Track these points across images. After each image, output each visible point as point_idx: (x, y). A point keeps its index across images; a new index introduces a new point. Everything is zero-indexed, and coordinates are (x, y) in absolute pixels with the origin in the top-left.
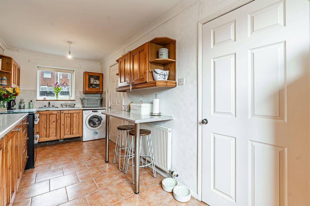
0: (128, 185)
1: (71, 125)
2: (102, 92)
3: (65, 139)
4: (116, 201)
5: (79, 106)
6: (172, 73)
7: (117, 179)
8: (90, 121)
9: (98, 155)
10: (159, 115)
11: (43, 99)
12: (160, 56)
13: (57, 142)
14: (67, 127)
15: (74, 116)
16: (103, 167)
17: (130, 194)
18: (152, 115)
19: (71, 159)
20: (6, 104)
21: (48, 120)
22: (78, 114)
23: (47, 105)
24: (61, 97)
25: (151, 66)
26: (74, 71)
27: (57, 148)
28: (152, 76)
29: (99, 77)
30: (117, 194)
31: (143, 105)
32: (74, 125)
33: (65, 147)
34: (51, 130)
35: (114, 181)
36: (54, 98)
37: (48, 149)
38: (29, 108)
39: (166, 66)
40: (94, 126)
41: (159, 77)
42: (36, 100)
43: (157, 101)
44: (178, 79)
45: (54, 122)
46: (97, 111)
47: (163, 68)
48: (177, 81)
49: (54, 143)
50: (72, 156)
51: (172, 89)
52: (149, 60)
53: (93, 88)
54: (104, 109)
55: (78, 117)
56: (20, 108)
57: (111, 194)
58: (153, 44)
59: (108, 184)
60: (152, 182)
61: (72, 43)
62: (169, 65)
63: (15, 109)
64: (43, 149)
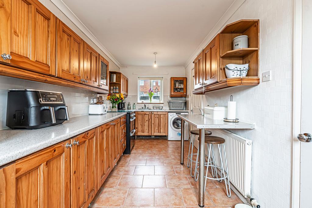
0: (195, 193)
1: (159, 125)
2: (186, 95)
3: (156, 136)
4: (177, 205)
5: (166, 108)
6: (253, 66)
7: (186, 183)
8: (175, 123)
9: (176, 155)
10: (236, 121)
11: (141, 102)
12: (234, 47)
13: (150, 137)
14: (156, 126)
15: (161, 117)
16: (177, 168)
17: (193, 204)
18: (226, 121)
19: (154, 154)
20: (117, 106)
21: (143, 119)
22: (164, 116)
23: (144, 108)
24: (153, 101)
25: (223, 61)
26: (163, 77)
27: (148, 142)
28: (224, 74)
29: (183, 81)
30: (180, 198)
31: (216, 108)
32: (162, 125)
33: (153, 143)
34: (145, 127)
35: (182, 184)
36: (148, 101)
37: (143, 142)
38: (133, 109)
39: (246, 58)
40: (178, 128)
41: (233, 73)
42: (138, 103)
43: (232, 104)
44: (262, 73)
45: (147, 120)
46: (180, 114)
47: (241, 61)
48: (260, 76)
49: (148, 138)
50: (156, 151)
51: (254, 88)
52: (220, 55)
53: (178, 91)
54: (187, 112)
55: (164, 118)
56: (128, 109)
57: (176, 196)
58: (225, 34)
59: (176, 185)
60: (223, 201)
61: (157, 53)
62: (249, 56)
63: (125, 109)
64: (140, 142)
